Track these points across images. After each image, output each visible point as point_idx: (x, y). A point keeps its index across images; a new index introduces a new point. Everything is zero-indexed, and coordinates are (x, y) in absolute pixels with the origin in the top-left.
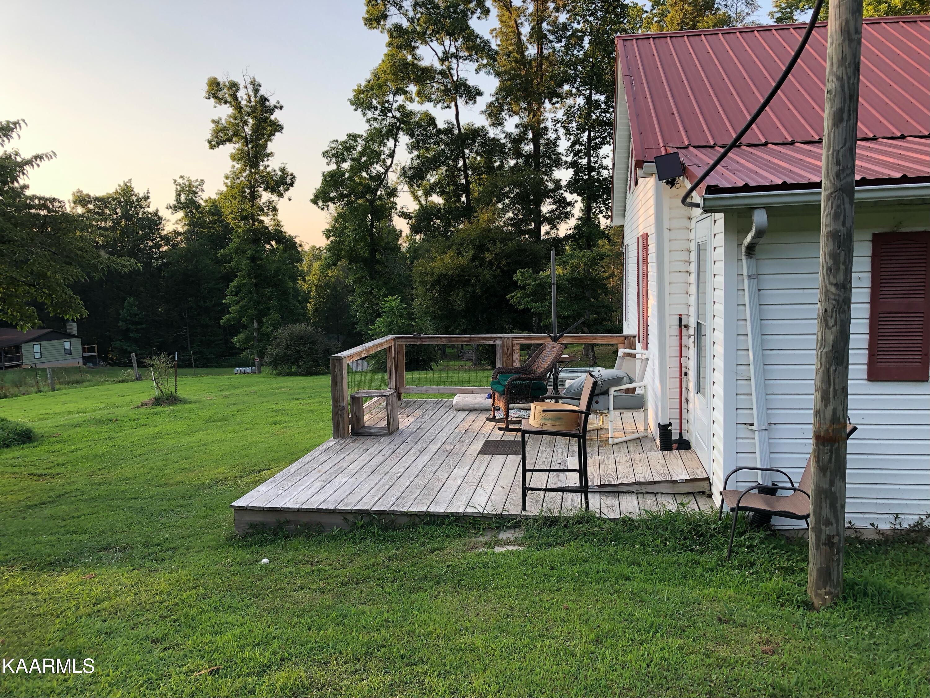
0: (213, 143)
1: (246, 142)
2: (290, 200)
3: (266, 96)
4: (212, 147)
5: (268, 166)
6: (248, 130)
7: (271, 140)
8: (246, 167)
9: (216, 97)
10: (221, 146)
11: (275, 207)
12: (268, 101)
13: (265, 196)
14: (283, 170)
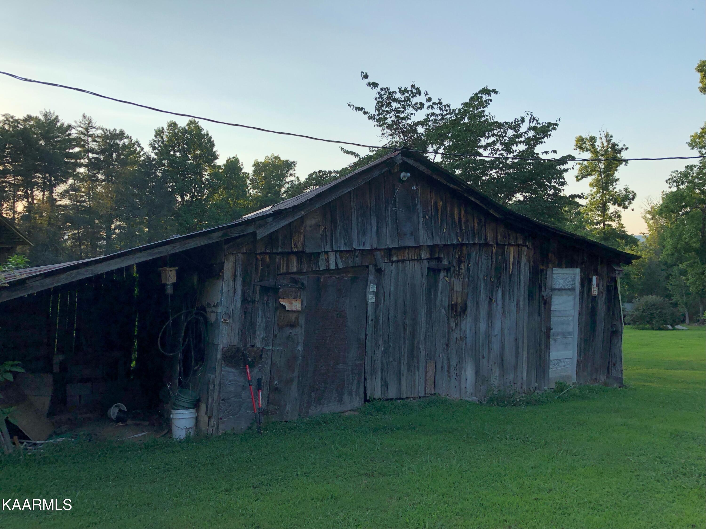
0: (579, 177)
1: (600, 173)
2: (633, 210)
3: (616, 143)
4: (578, 180)
5: (615, 188)
6: (602, 166)
7: (617, 170)
8: (600, 190)
9: (581, 148)
10: (584, 179)
11: (620, 215)
12: (618, 146)
13: (612, 208)
14: (626, 190)
